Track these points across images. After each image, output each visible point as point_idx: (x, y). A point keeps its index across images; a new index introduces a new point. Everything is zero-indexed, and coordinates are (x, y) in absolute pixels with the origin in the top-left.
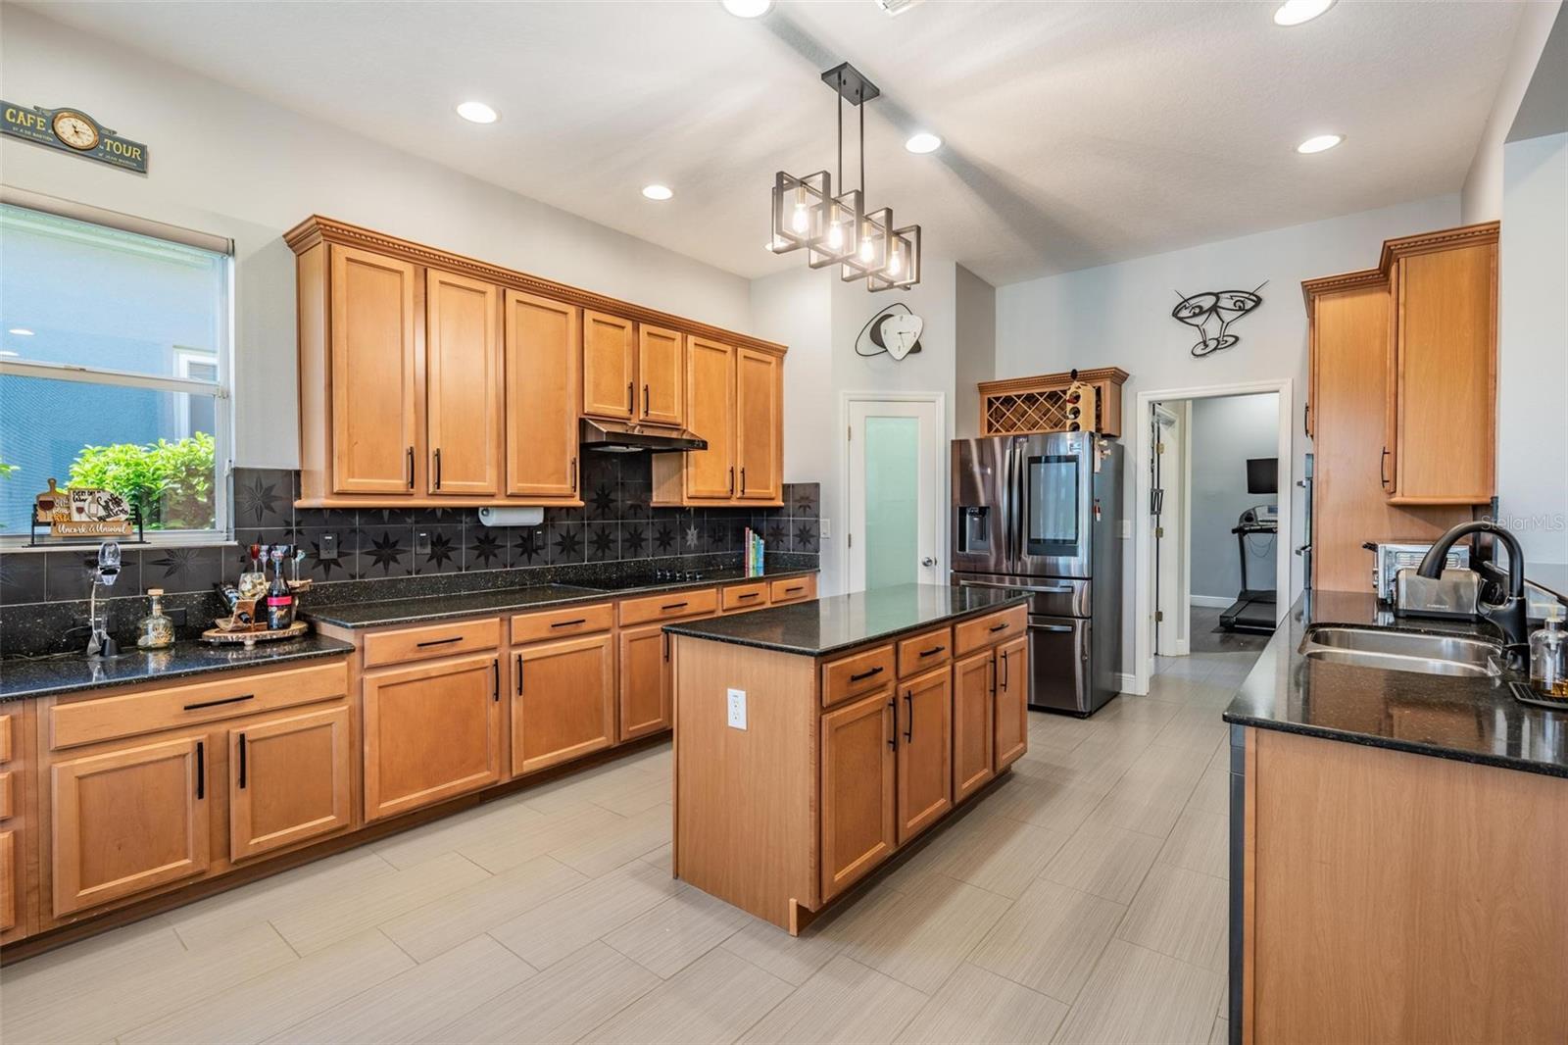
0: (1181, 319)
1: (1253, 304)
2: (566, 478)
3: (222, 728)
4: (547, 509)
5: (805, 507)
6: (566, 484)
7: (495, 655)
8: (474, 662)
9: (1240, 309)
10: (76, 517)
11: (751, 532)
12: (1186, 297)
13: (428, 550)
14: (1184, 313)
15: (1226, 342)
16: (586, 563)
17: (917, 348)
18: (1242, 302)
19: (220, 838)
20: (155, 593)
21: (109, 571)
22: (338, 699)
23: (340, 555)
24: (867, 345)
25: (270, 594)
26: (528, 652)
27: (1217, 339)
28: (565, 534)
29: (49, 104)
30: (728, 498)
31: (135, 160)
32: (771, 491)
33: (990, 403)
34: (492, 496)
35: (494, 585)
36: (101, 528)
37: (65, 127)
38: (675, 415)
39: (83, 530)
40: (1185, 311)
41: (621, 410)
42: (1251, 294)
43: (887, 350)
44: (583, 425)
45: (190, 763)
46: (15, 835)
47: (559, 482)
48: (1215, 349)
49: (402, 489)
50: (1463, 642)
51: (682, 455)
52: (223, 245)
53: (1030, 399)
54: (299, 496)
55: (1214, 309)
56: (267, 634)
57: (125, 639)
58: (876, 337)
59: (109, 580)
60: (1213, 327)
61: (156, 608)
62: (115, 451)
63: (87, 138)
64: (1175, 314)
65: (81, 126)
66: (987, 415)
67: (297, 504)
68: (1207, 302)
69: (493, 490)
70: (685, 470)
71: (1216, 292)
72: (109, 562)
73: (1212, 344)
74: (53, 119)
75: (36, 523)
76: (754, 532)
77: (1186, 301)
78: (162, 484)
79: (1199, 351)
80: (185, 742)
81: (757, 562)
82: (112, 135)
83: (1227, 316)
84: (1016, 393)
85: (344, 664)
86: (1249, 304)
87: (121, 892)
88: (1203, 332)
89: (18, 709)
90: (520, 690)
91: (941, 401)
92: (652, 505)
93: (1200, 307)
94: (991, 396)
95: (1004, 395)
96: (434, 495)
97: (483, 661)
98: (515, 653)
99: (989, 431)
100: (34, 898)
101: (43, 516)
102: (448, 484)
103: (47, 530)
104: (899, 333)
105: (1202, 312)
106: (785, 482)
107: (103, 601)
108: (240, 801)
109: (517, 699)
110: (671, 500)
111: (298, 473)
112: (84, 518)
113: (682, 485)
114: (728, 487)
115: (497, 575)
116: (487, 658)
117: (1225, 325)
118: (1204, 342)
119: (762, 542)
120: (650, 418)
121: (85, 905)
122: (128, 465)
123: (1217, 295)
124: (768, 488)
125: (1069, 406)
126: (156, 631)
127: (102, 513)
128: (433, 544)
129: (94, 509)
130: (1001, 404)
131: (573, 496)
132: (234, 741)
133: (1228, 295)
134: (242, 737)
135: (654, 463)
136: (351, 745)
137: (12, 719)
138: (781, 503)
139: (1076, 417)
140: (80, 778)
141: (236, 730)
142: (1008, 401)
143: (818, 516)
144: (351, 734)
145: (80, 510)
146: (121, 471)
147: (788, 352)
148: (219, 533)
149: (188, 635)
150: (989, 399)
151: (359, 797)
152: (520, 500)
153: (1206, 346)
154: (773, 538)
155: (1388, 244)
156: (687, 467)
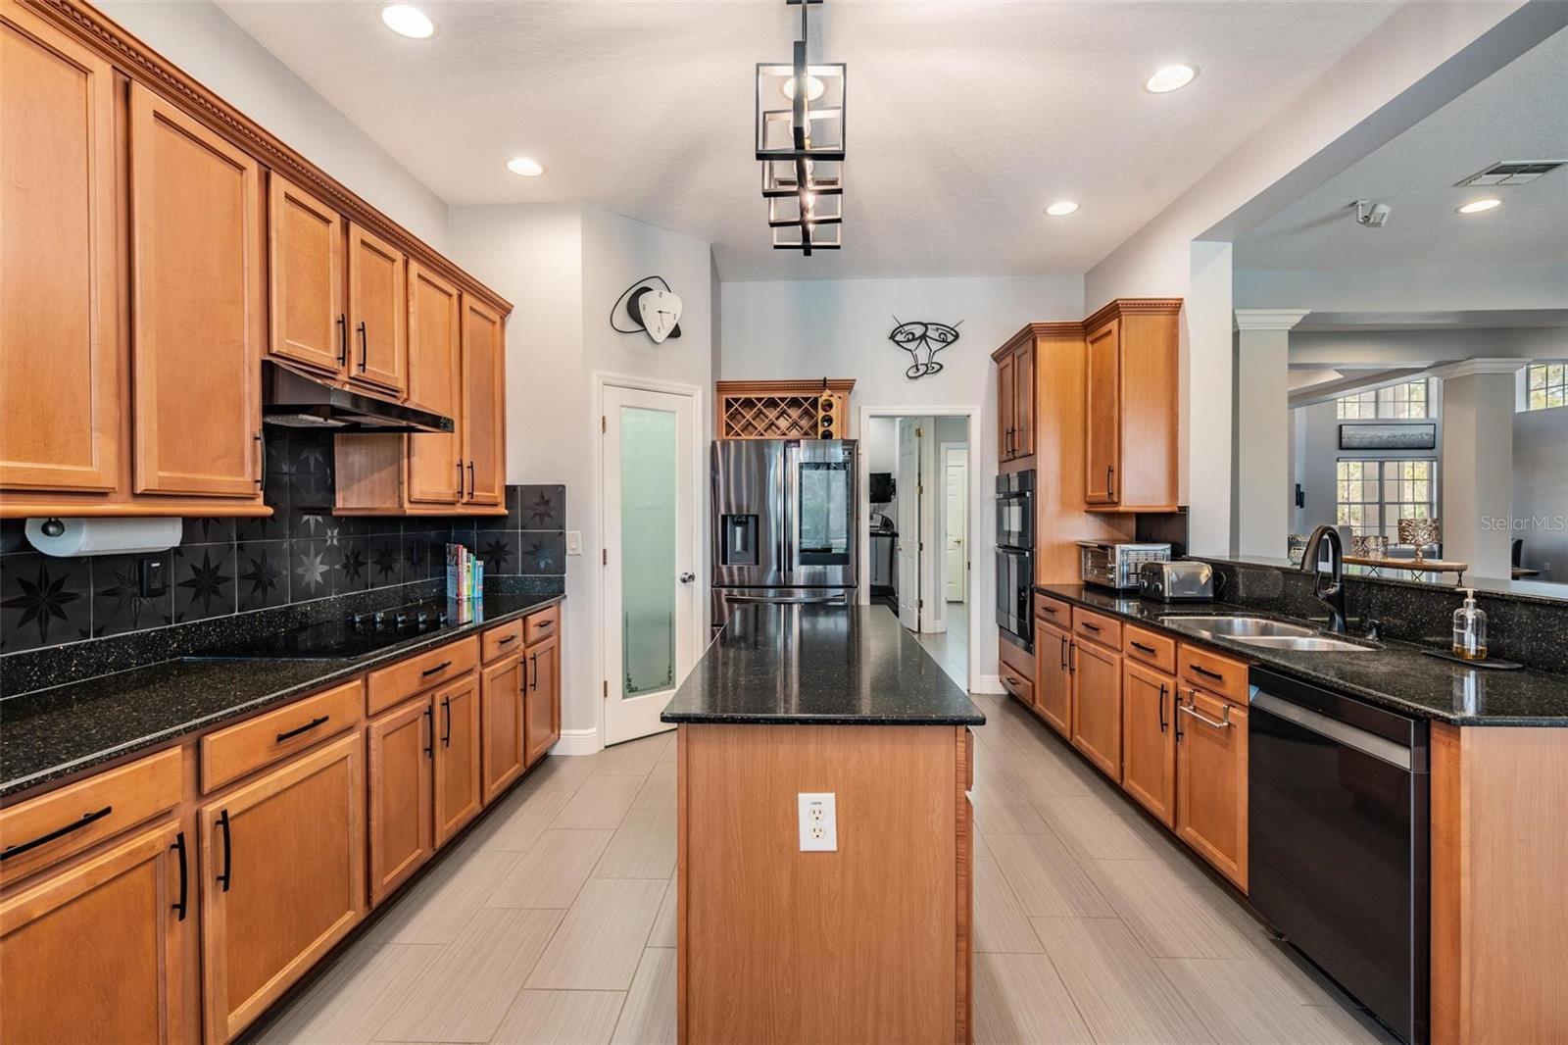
0: (898, 343)
1: (953, 338)
2: (242, 465)
4: (189, 522)
5: (542, 516)
6: (243, 475)
7: (173, 826)
8: (130, 854)
9: (943, 341)
11: (465, 550)
12: (902, 324)
14: (899, 338)
15: (933, 368)
16: (236, 613)
17: (676, 333)
18: (945, 335)
24: (622, 319)
26: (234, 801)
27: (926, 365)
28: (200, 566)
30: (452, 504)
32: (496, 494)
33: (729, 405)
34: (101, 494)
35: (63, 676)
38: (395, 376)
40: (900, 336)
41: (327, 357)
42: (952, 329)
43: (646, 329)
44: (269, 370)
47: (230, 473)
48: (925, 373)
50: (1249, 620)
51: (401, 439)
53: (772, 403)
55: (924, 337)
58: (633, 310)
60: (923, 355)
64: (892, 337)
66: (725, 417)
68: (918, 331)
69: (108, 482)
70: (406, 461)
71: (925, 322)
73: (923, 369)
76: (469, 552)
77: (901, 326)
79: (911, 374)
81: (473, 591)
83: (935, 346)
84: (756, 396)
86: (950, 338)
88: (915, 357)
91: (698, 396)
92: (334, 513)
93: (913, 334)
94: (729, 396)
95: (743, 396)
97: (150, 846)
98: (213, 808)
99: (727, 434)
104: (661, 310)
105: (914, 339)
106: (507, 484)
109: (216, 897)
110: (377, 505)
113: (400, 483)
114: (456, 488)
115: (67, 655)
116: (158, 836)
117: (931, 354)
118: (917, 366)
119: (480, 563)
120: (367, 376)
123: (925, 325)
124: (492, 491)
125: (821, 414)
130: (740, 406)
131: (252, 498)
133: (934, 327)
135: (336, 448)
138: (502, 510)
139: (829, 425)
142: (749, 403)
143: (562, 527)
147: (513, 312)
150: (727, 399)
152: (151, 503)
153: (918, 370)
154: (492, 556)
155: (1118, 302)
156: (409, 458)
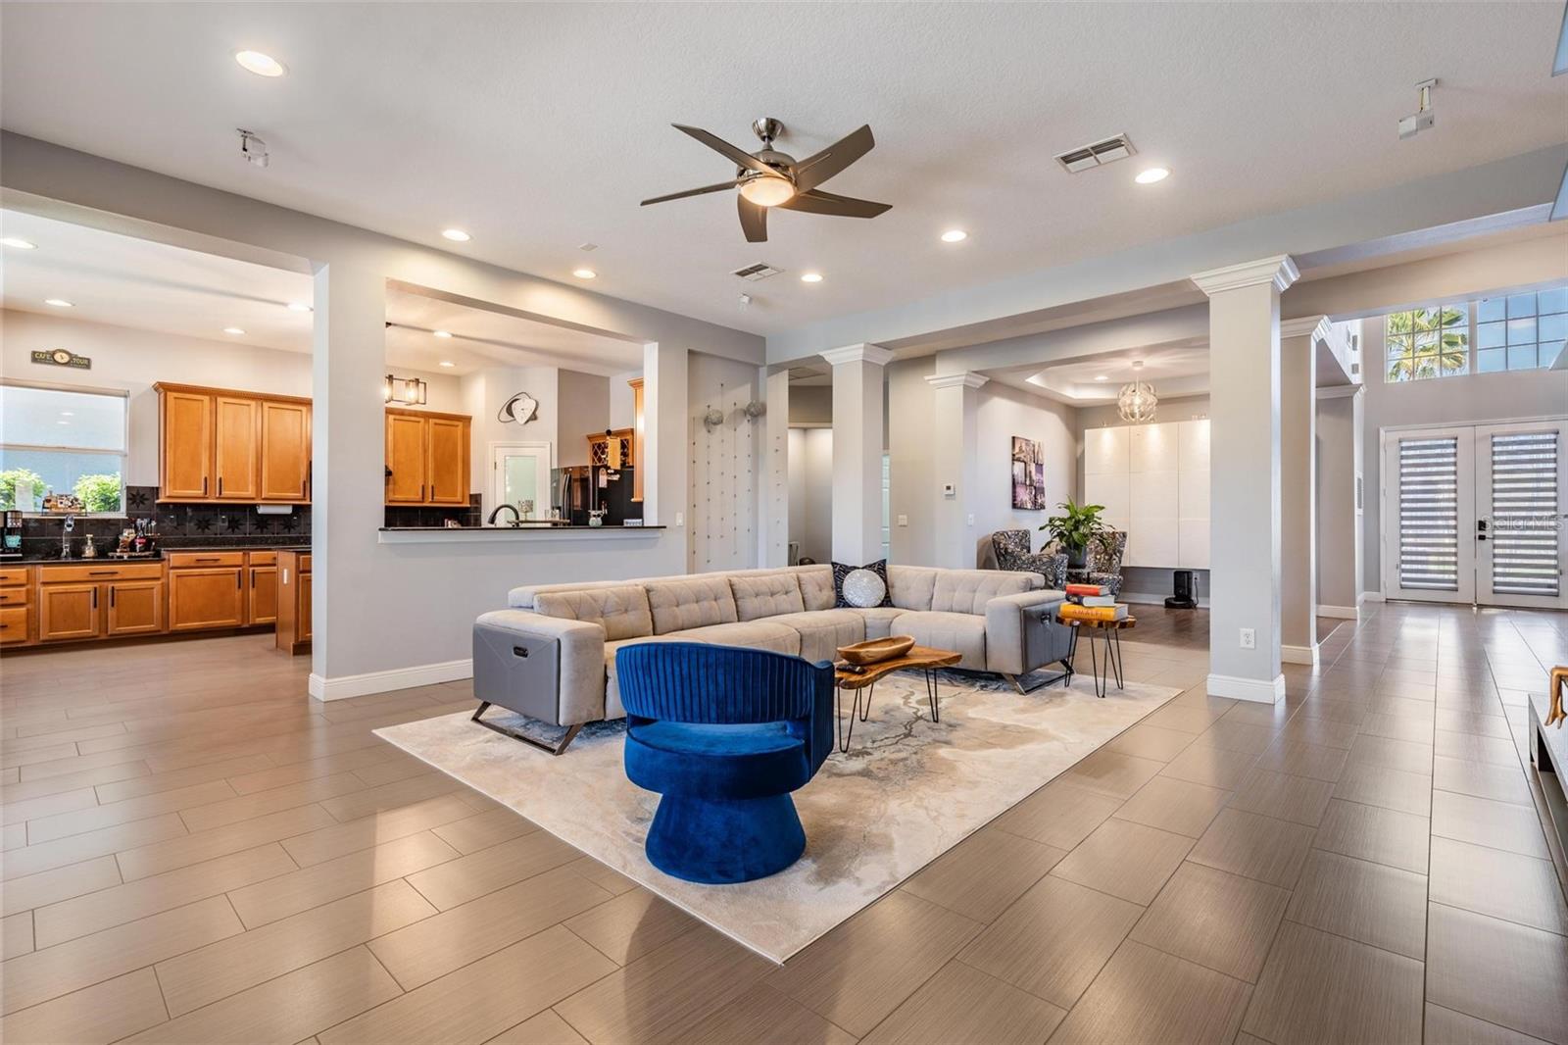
3: (106, 584)
4: (294, 506)
8: (226, 571)
10: (59, 506)
11: (448, 521)
13: (227, 524)
17: (533, 417)
19: (103, 626)
20: (89, 536)
21: (69, 526)
22: (158, 579)
23: (178, 525)
24: (504, 415)
25: (136, 538)
29: (51, 349)
30: (421, 502)
31: (86, 364)
34: (257, 499)
36: (69, 510)
37: (57, 357)
39: (62, 511)
43: (516, 419)
45: (92, 593)
46: (28, 610)
49: (201, 495)
52: (123, 393)
54: (158, 498)
56: (133, 554)
57: (77, 553)
58: (509, 411)
59: (70, 529)
61: (89, 542)
62: (94, 479)
63: (66, 359)
65: (64, 355)
67: (157, 501)
69: (254, 496)
72: (69, 522)
74: (53, 354)
75: (44, 508)
78: (114, 494)
80: (90, 587)
82: (76, 357)
85: (159, 565)
87: (64, 637)
89: (29, 567)
90: (253, 586)
96: (217, 498)
98: (251, 569)
100: (33, 633)
101: (47, 505)
102: (225, 493)
103: (48, 510)
104: (523, 408)
106: (472, 493)
107: (69, 538)
108: (111, 612)
111: (157, 488)
112: (62, 506)
121: (51, 638)
122: (99, 485)
124: (456, 496)
126: (89, 551)
127: (70, 504)
128: (229, 522)
129: (67, 502)
132: (110, 589)
134: (113, 588)
136: (163, 599)
137: (28, 571)
140: (50, 594)
141: (110, 585)
144: (162, 594)
145: (61, 503)
146: (96, 488)
147: (472, 420)
148: (121, 514)
149: (102, 554)
151: (165, 619)
152: (271, 501)
